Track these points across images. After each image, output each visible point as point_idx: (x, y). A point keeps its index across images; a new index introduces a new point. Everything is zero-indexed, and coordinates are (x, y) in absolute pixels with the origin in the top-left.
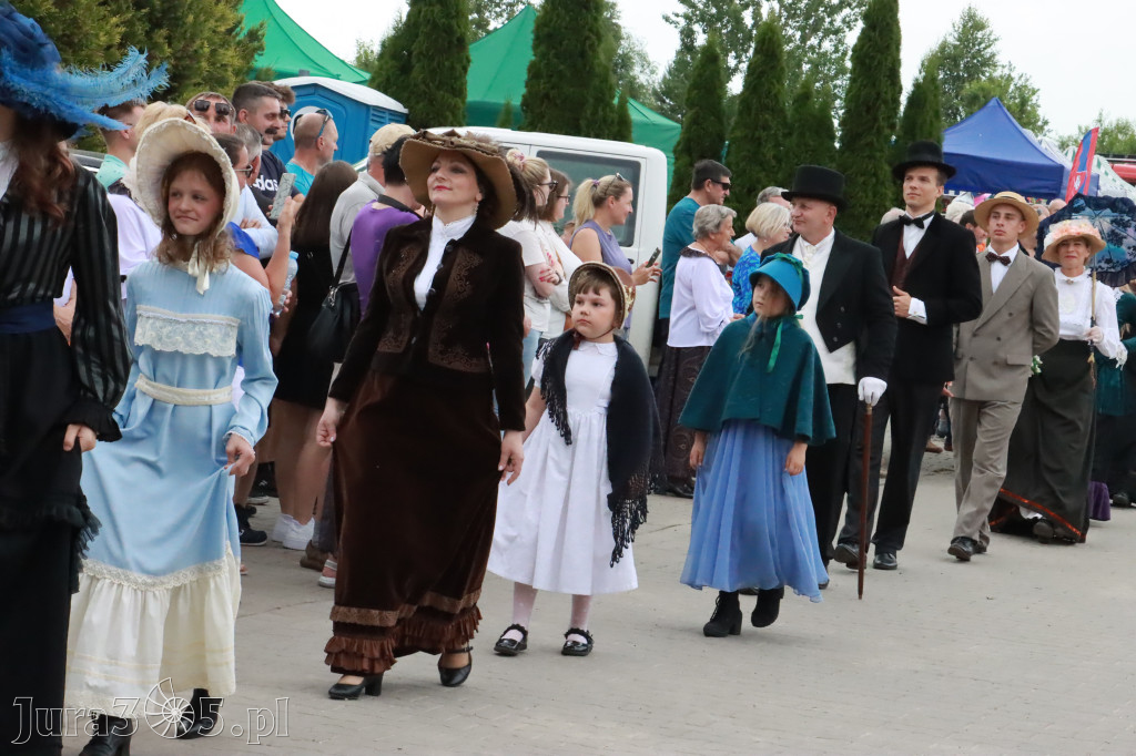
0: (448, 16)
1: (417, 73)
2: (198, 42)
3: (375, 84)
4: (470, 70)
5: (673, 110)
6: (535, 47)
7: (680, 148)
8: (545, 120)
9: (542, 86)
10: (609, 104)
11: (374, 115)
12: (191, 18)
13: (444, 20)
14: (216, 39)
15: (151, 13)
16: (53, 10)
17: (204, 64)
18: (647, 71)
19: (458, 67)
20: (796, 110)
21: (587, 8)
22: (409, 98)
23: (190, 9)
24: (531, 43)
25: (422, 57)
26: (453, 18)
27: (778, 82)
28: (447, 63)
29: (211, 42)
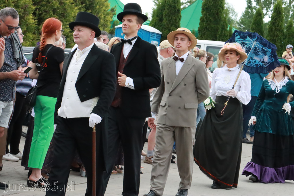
0: (174, 3)
1: (165, 21)
2: (100, 14)
3: (152, 25)
4: (182, 20)
6: (202, 12)
8: (206, 35)
9: (205, 24)
10: (226, 30)
11: (151, 35)
12: (98, 7)
13: (173, 4)
15: (86, 6)
16: (59, 6)
17: (102, 21)
18: (234, 15)
19: (178, 19)
20: (287, 30)
22: (162, 29)
23: (97, 4)
25: (166, 16)
26: (176, 3)
27: (281, 21)
28: (174, 18)
29: (104, 14)
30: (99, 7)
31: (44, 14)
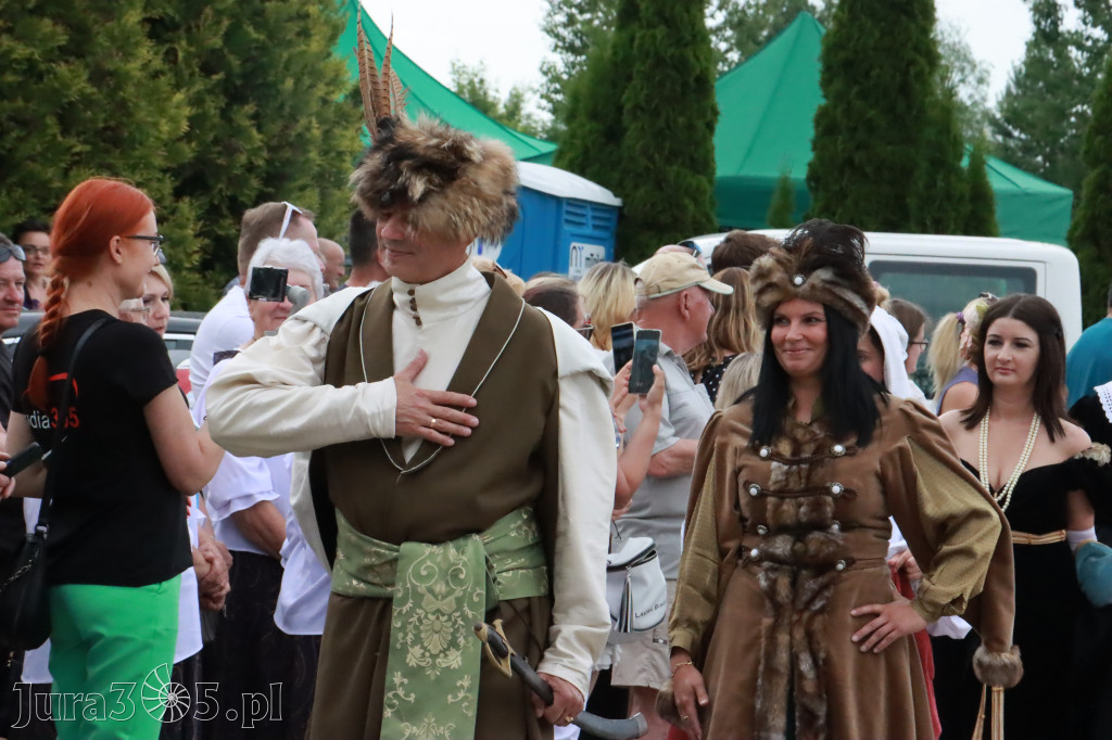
0: (679, 42)
1: (634, 139)
2: (303, 121)
3: (566, 162)
4: (720, 128)
5: (1028, 149)
6: (826, 83)
7: (1077, 233)
8: (849, 202)
9: (841, 146)
11: (568, 213)
12: (289, 83)
13: (671, 51)
14: (330, 113)
15: (227, 81)
16: (90, 90)
17: (313, 155)
18: (971, 79)
19: (700, 124)
21: (911, 15)
22: (621, 179)
23: (286, 68)
24: (817, 77)
25: (639, 113)
26: (686, 45)
28: (681, 120)
29: (322, 120)
30: (296, 84)
31: (14, 135)
